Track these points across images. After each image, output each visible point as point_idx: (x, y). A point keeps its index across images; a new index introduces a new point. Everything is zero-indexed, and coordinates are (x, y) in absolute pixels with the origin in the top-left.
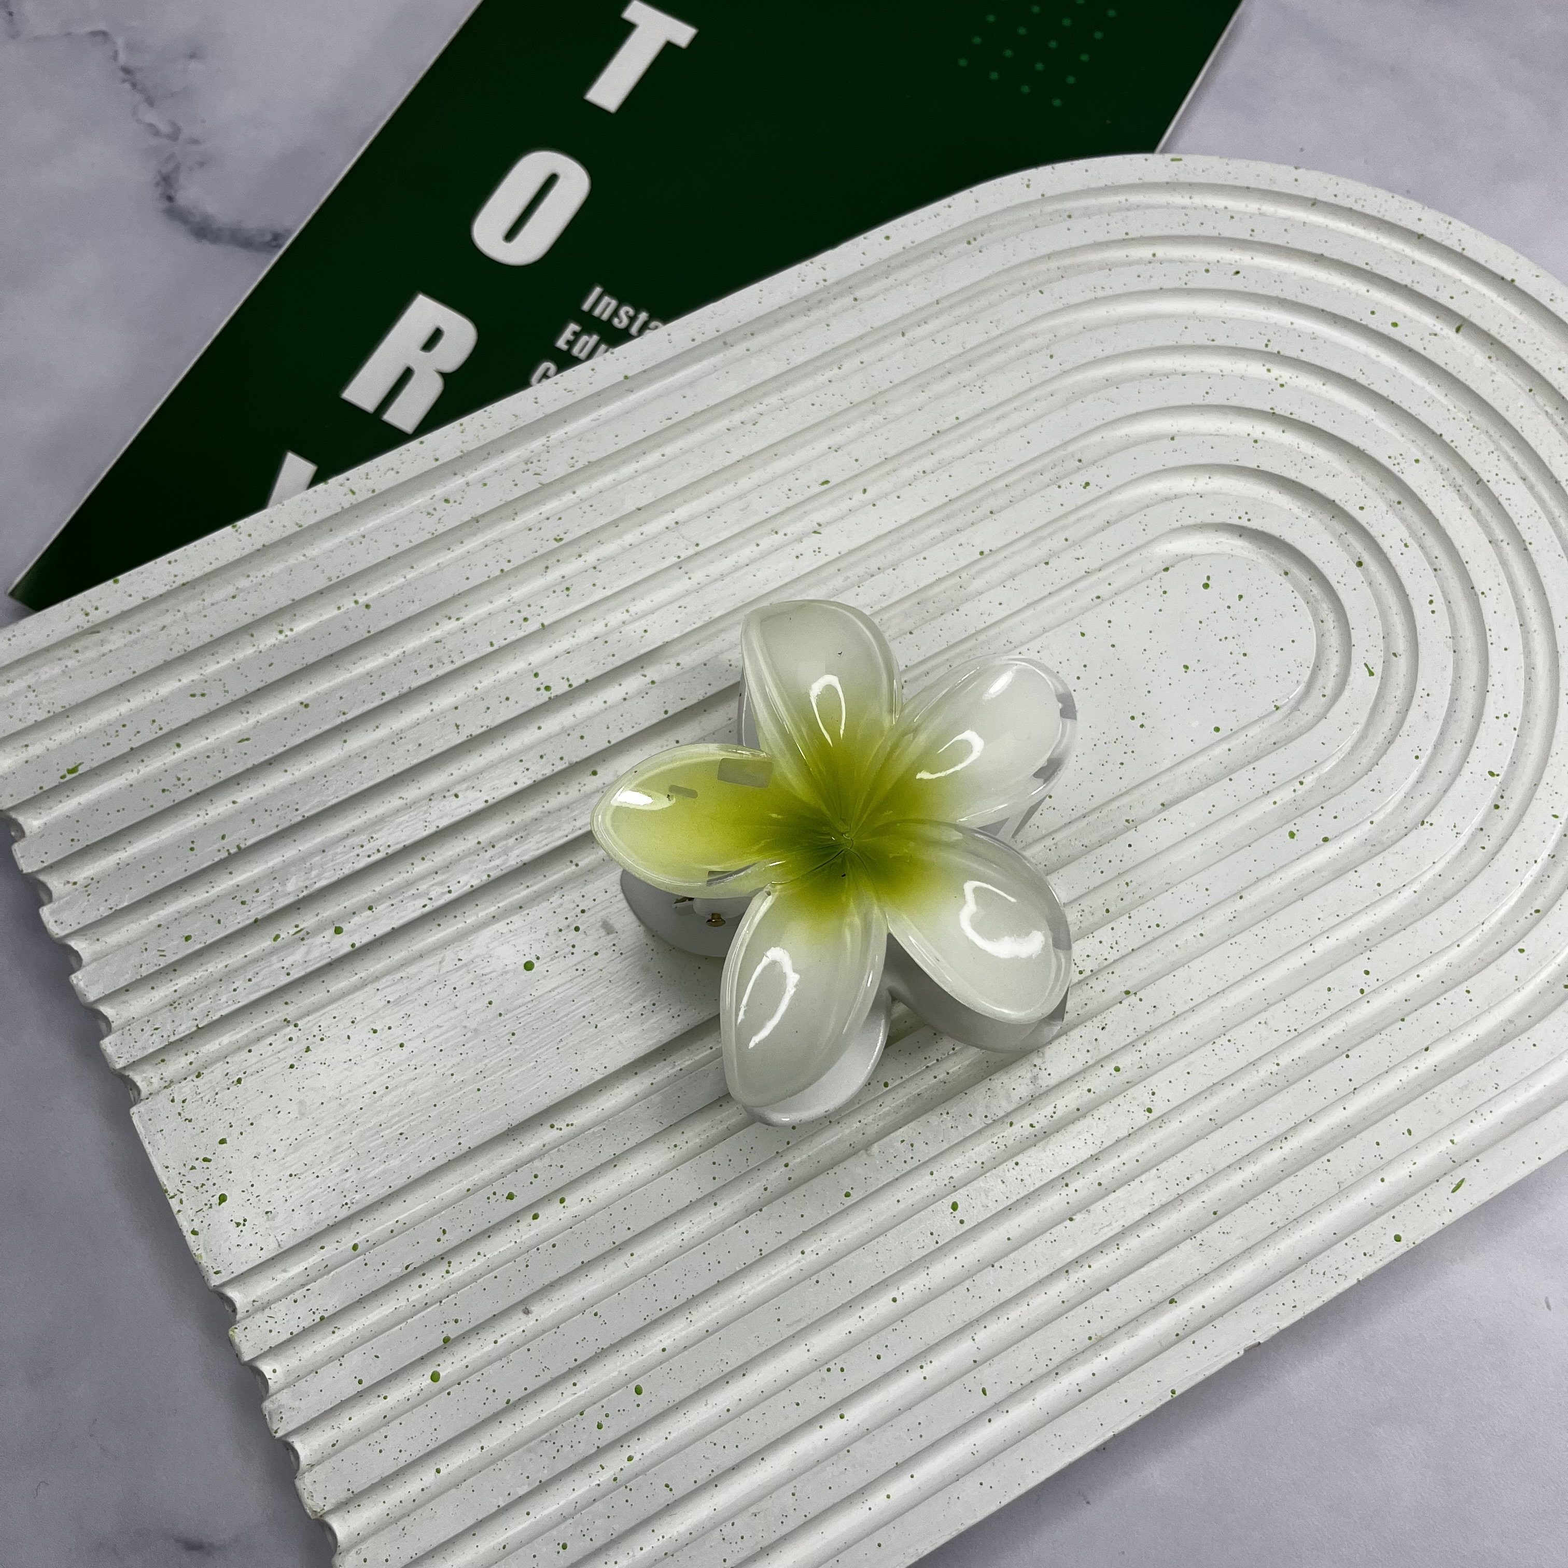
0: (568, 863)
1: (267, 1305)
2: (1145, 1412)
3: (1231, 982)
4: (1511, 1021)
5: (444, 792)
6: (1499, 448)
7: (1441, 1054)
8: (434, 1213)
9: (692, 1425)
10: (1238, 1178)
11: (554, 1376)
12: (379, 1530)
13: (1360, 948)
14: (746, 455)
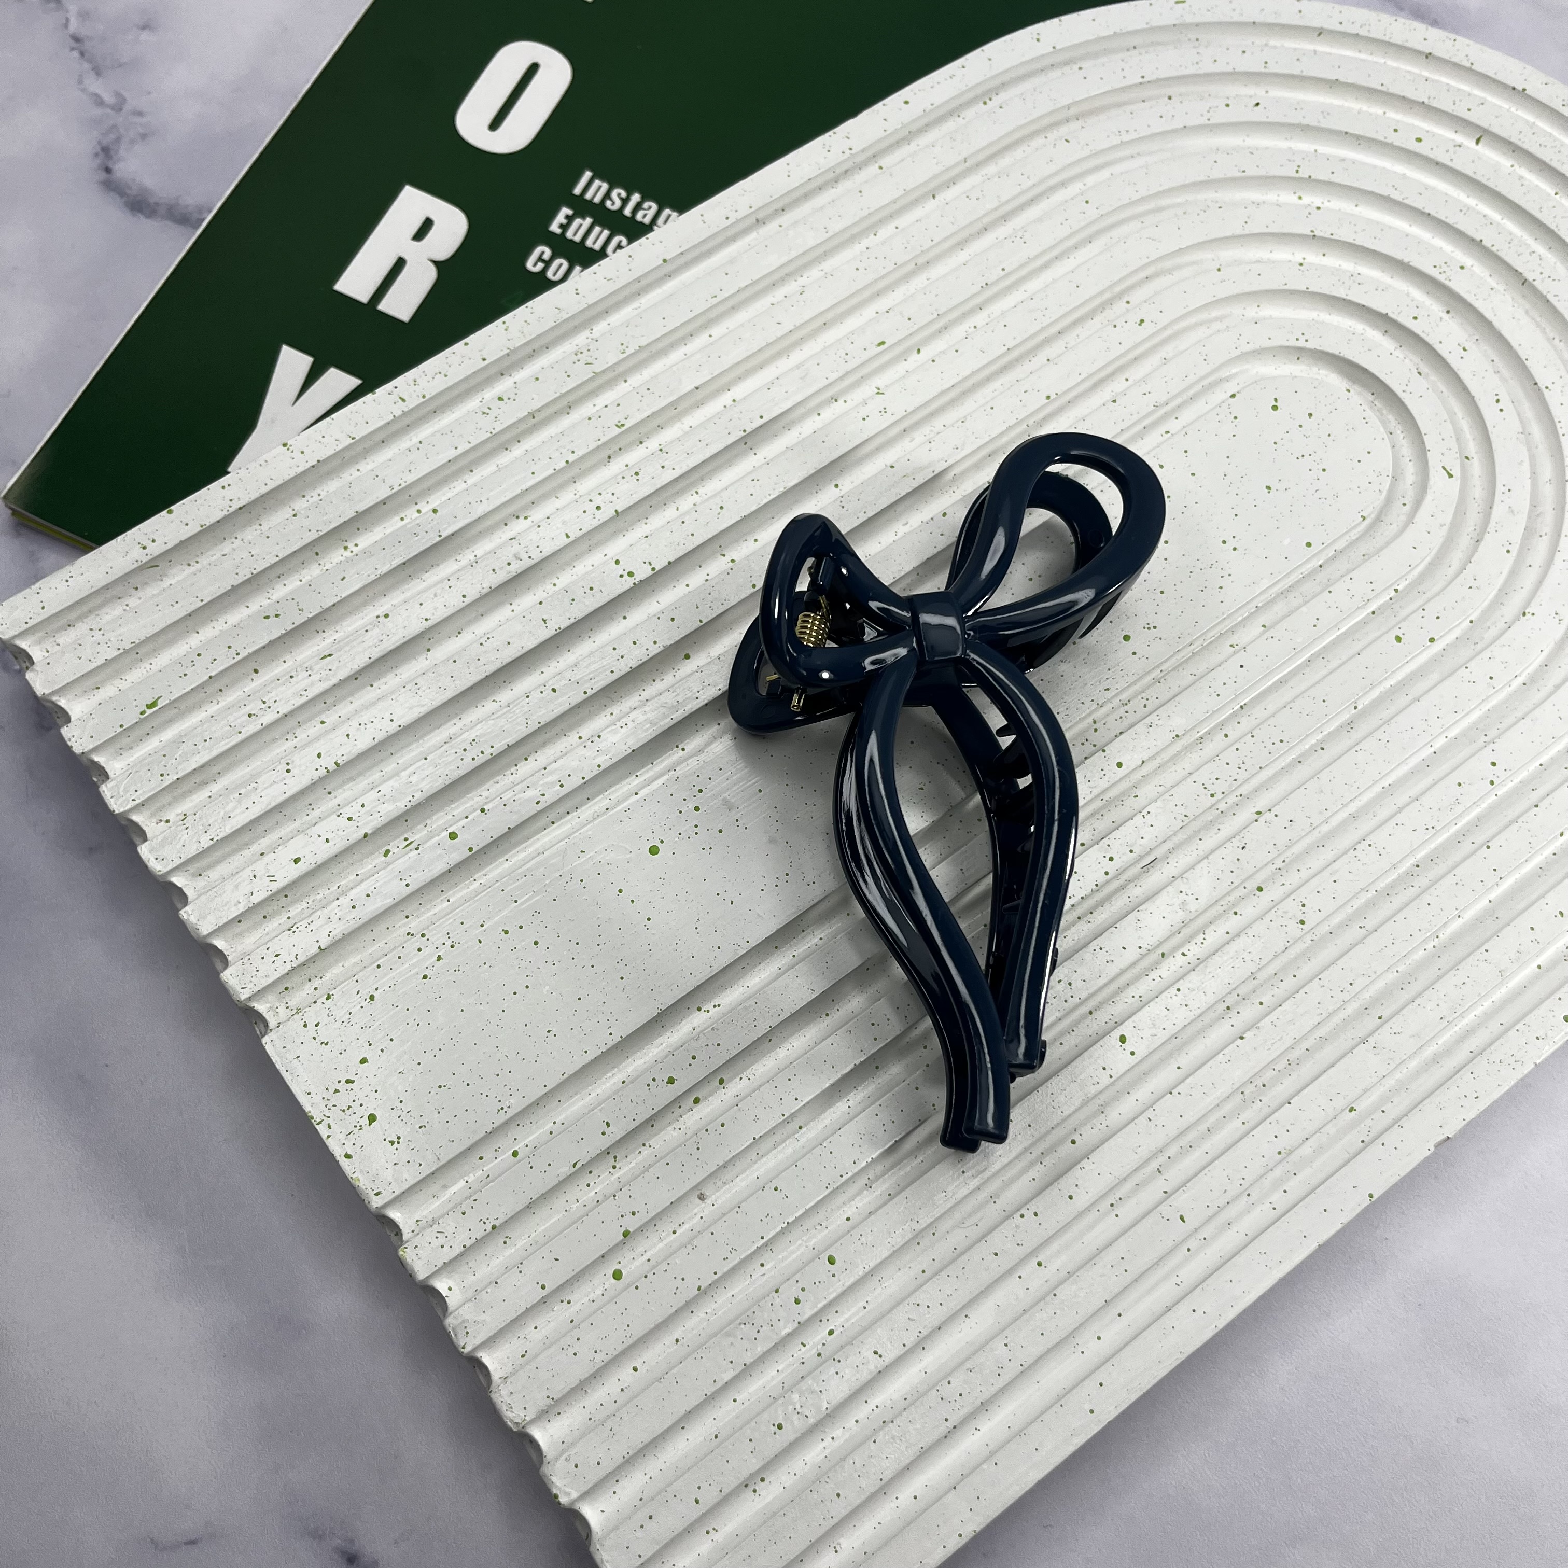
0: (674, 749)
1: (434, 1222)
2: (1347, 1219)
5: (541, 688)
8: (594, 1108)
9: (890, 1290)
11: (742, 1258)
12: (583, 1436)
13: (1480, 743)
14: (798, 324)
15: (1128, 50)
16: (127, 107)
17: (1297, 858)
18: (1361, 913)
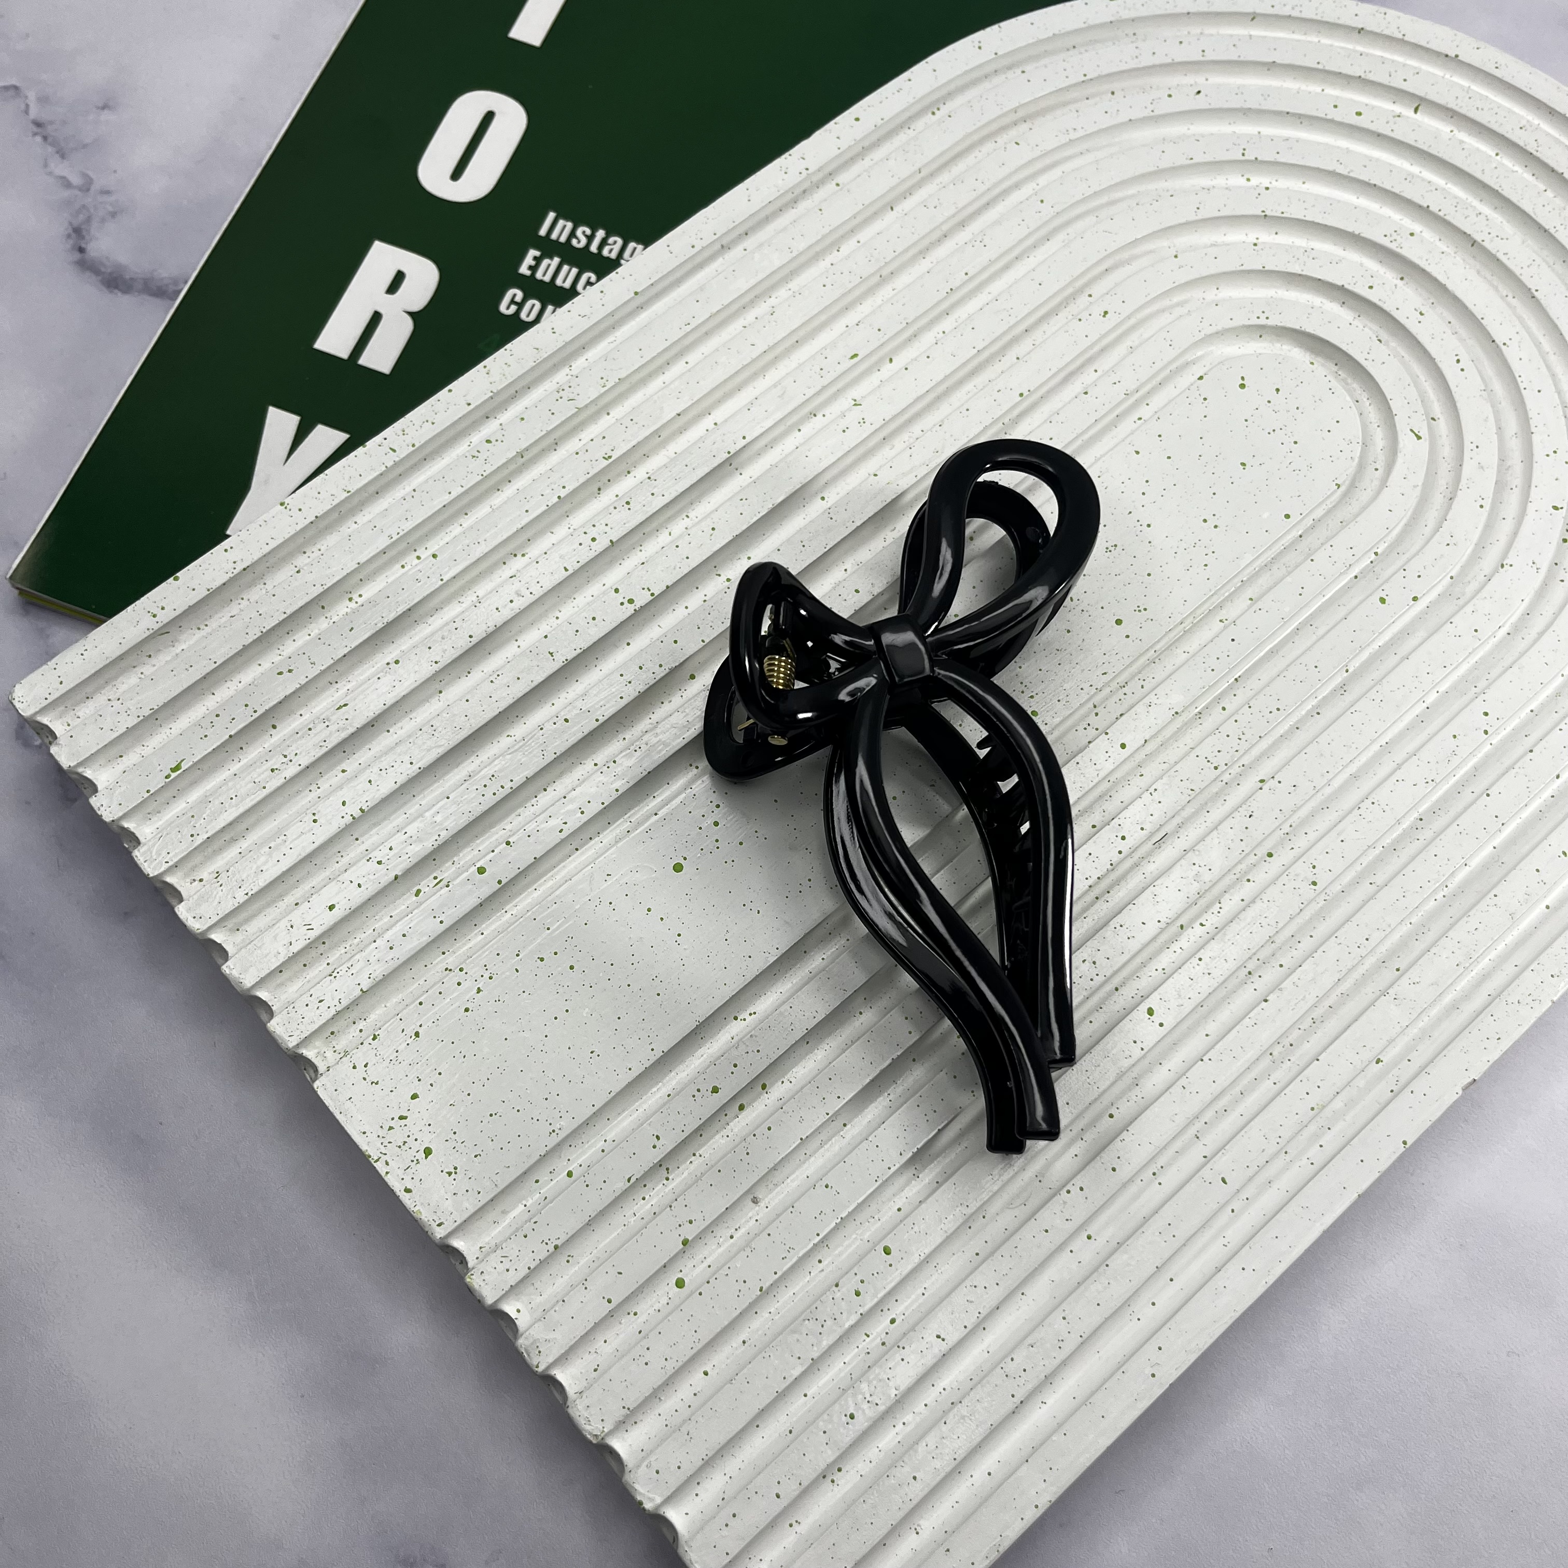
0: (688, 767)
1: (497, 1248)
2: (1383, 1167)
3: (1361, 749)
5: (553, 720)
8: (643, 1123)
9: (948, 1274)
11: (800, 1256)
12: (663, 1441)
13: (1471, 695)
14: (771, 344)
15: (1068, 50)
16: (95, 187)
17: (1303, 822)
18: (1371, 868)
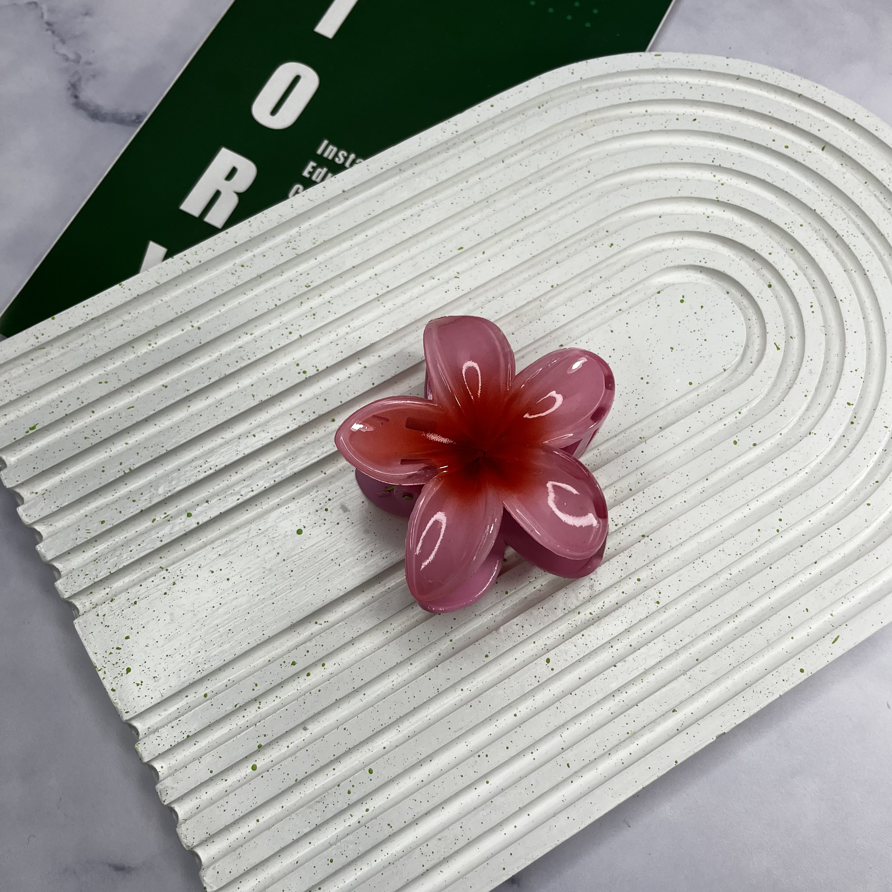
0: (320, 472)
1: (157, 730)
2: (660, 774)
3: (702, 528)
4: (863, 545)
5: (247, 434)
6: (848, 216)
7: (824, 565)
8: (251, 674)
9: (402, 789)
10: (709, 640)
11: (322, 765)
12: (225, 855)
13: (776, 506)
14: (415, 234)
16: (83, 60)
